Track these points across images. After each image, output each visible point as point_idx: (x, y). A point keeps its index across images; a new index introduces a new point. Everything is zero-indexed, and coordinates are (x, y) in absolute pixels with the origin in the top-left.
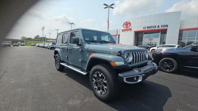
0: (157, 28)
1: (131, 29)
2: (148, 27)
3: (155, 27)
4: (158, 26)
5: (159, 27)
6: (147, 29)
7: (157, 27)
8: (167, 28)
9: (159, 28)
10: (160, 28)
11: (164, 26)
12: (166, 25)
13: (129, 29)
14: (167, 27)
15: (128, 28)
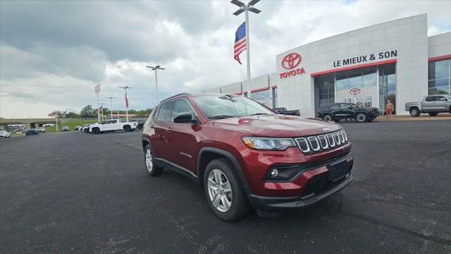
0: (368, 62)
1: (302, 71)
2: (345, 62)
3: (363, 59)
4: (372, 57)
5: (374, 58)
6: (342, 66)
7: (368, 58)
8: (394, 58)
9: (374, 61)
10: (378, 60)
11: (387, 54)
12: (392, 52)
13: (298, 70)
14: (396, 55)
15: (295, 69)
